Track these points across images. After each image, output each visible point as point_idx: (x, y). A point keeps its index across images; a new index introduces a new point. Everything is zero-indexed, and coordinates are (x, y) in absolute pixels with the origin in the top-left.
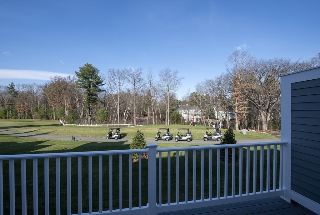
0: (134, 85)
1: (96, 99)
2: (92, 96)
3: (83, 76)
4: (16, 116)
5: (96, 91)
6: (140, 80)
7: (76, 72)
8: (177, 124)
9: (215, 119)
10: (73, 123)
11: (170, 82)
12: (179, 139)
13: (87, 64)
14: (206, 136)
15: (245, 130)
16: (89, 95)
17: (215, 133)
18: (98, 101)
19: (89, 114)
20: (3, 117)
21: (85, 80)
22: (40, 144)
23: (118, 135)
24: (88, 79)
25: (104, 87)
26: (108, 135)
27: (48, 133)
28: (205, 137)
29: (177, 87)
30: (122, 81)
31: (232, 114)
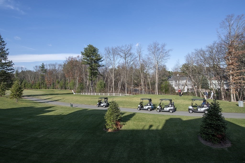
0: (125, 59)
1: (96, 72)
2: (94, 70)
3: (86, 54)
4: (46, 87)
5: (97, 66)
6: (131, 54)
7: (82, 52)
8: (166, 93)
9: (208, 88)
10: (80, 92)
11: (158, 55)
12: (161, 110)
13: (90, 45)
14: (191, 107)
15: (242, 102)
16: (91, 70)
17: (202, 105)
18: (98, 74)
19: (92, 85)
20: (38, 88)
21: (88, 58)
22: (47, 109)
23: (105, 104)
24: (90, 57)
25: (103, 63)
26: (98, 103)
27: (58, 100)
28: (189, 109)
29: (166, 59)
30: (116, 57)
31: (228, 85)
